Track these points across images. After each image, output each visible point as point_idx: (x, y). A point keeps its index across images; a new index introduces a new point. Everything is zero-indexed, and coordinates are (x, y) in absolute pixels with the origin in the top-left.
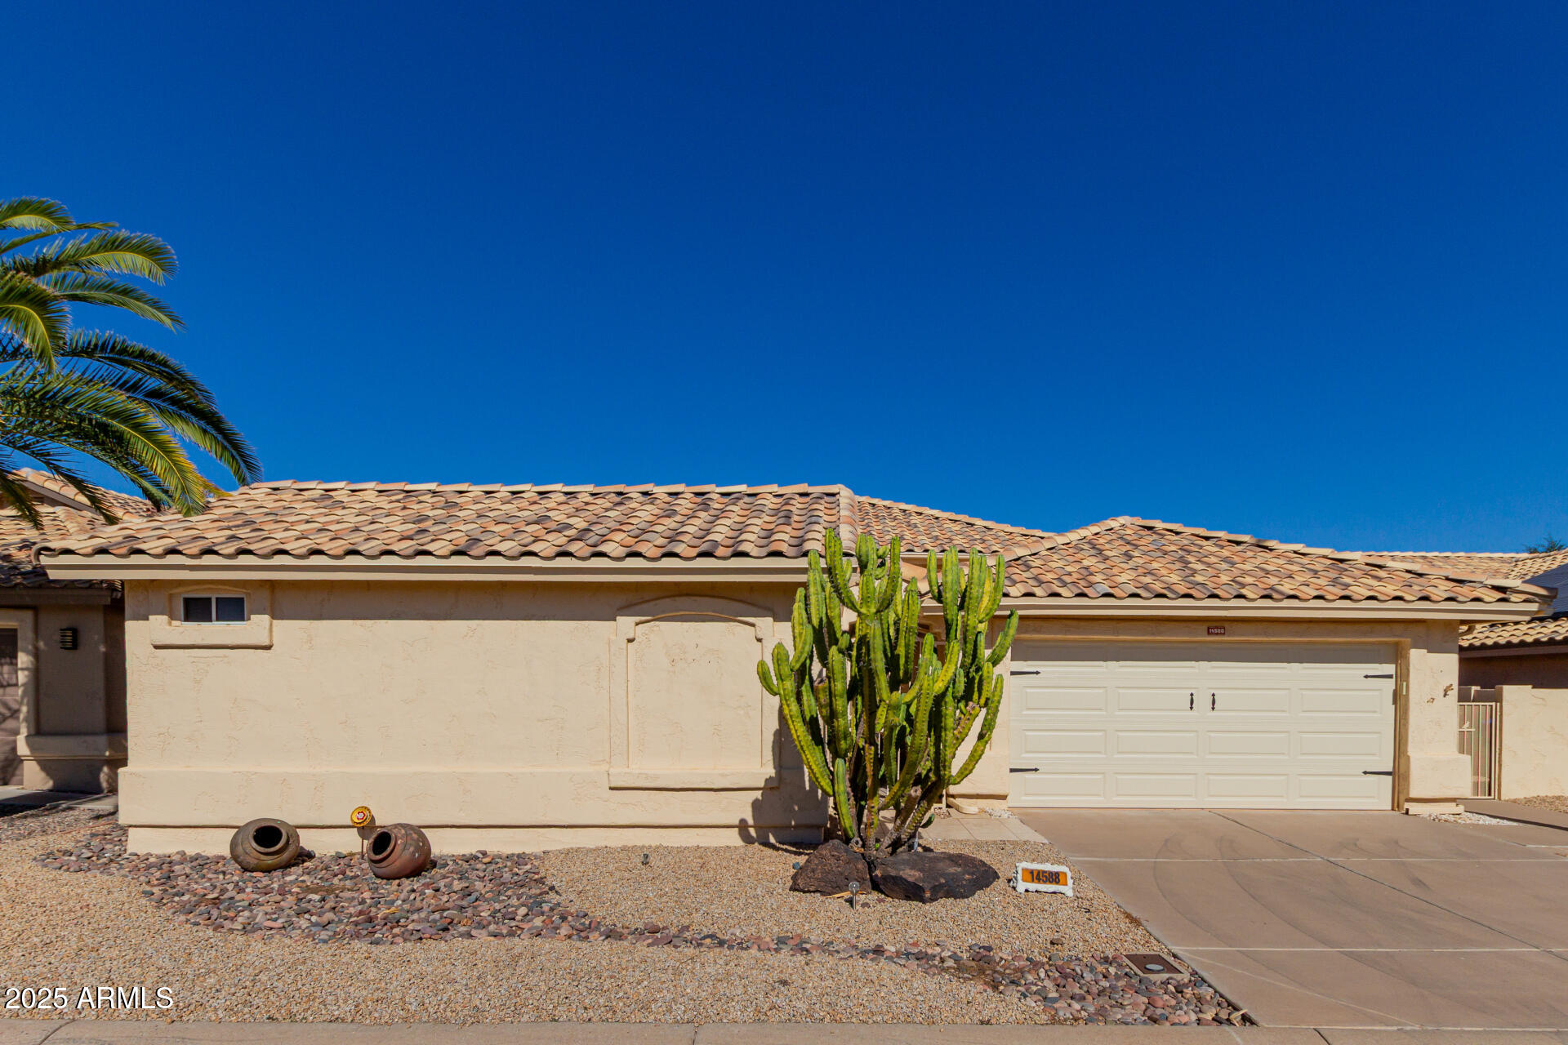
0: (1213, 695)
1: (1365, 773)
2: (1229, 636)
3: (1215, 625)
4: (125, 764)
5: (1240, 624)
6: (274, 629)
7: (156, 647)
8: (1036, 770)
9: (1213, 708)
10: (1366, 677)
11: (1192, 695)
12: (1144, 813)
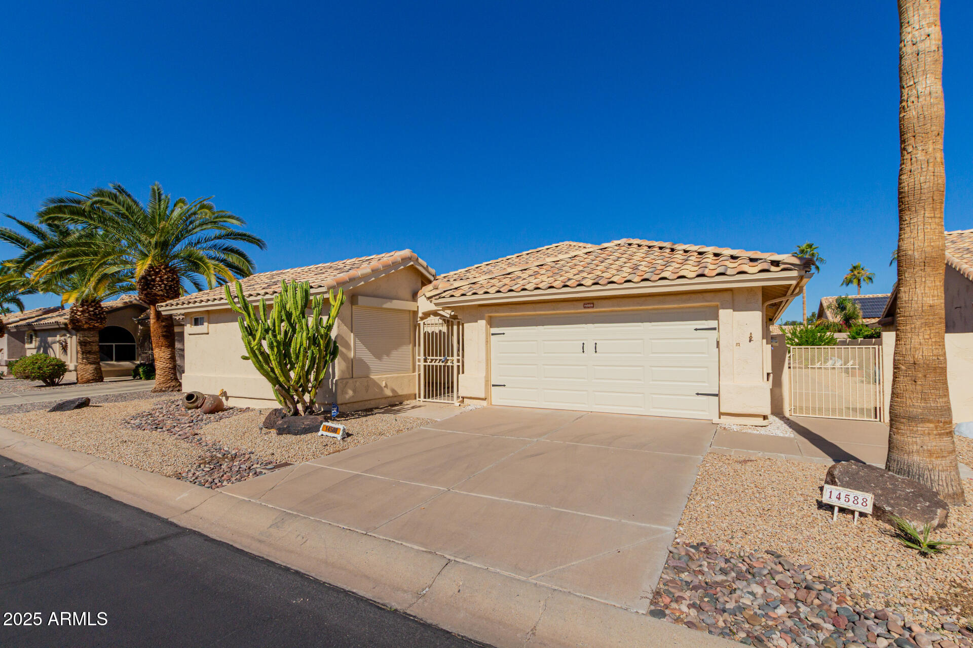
0: (596, 344)
1: (698, 394)
2: (596, 308)
3: (589, 302)
4: (184, 373)
5: (603, 301)
6: (210, 328)
7: (190, 335)
8: (504, 386)
9: (596, 352)
10: (696, 330)
11: (583, 344)
12: (548, 411)
